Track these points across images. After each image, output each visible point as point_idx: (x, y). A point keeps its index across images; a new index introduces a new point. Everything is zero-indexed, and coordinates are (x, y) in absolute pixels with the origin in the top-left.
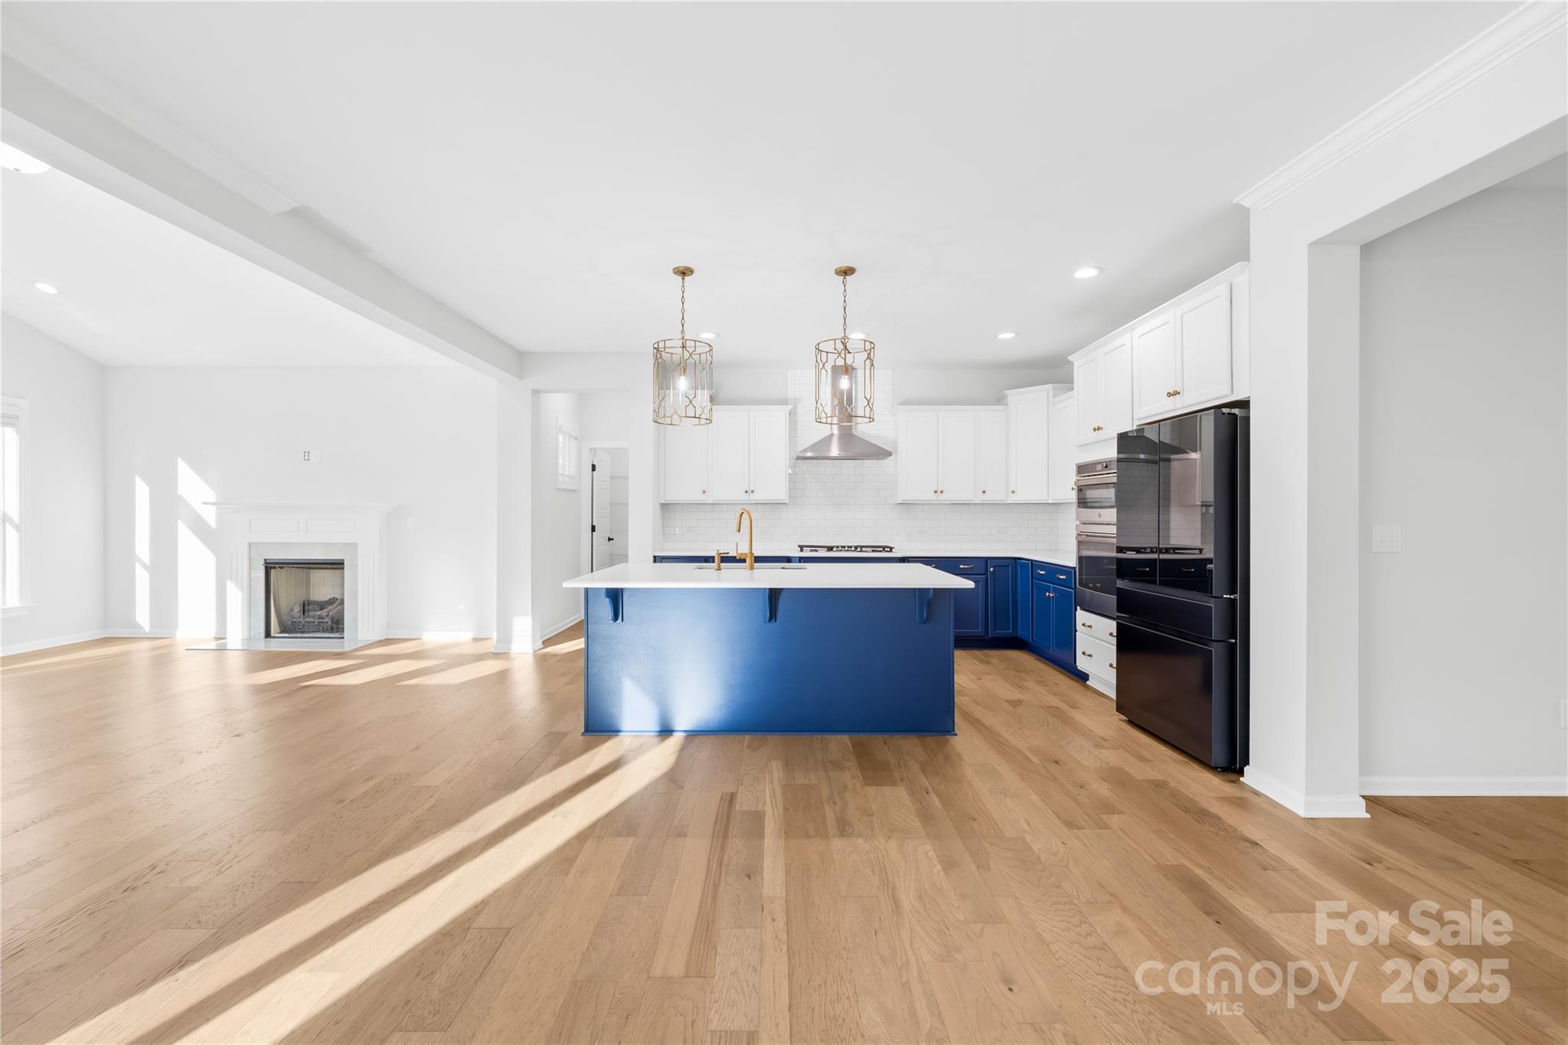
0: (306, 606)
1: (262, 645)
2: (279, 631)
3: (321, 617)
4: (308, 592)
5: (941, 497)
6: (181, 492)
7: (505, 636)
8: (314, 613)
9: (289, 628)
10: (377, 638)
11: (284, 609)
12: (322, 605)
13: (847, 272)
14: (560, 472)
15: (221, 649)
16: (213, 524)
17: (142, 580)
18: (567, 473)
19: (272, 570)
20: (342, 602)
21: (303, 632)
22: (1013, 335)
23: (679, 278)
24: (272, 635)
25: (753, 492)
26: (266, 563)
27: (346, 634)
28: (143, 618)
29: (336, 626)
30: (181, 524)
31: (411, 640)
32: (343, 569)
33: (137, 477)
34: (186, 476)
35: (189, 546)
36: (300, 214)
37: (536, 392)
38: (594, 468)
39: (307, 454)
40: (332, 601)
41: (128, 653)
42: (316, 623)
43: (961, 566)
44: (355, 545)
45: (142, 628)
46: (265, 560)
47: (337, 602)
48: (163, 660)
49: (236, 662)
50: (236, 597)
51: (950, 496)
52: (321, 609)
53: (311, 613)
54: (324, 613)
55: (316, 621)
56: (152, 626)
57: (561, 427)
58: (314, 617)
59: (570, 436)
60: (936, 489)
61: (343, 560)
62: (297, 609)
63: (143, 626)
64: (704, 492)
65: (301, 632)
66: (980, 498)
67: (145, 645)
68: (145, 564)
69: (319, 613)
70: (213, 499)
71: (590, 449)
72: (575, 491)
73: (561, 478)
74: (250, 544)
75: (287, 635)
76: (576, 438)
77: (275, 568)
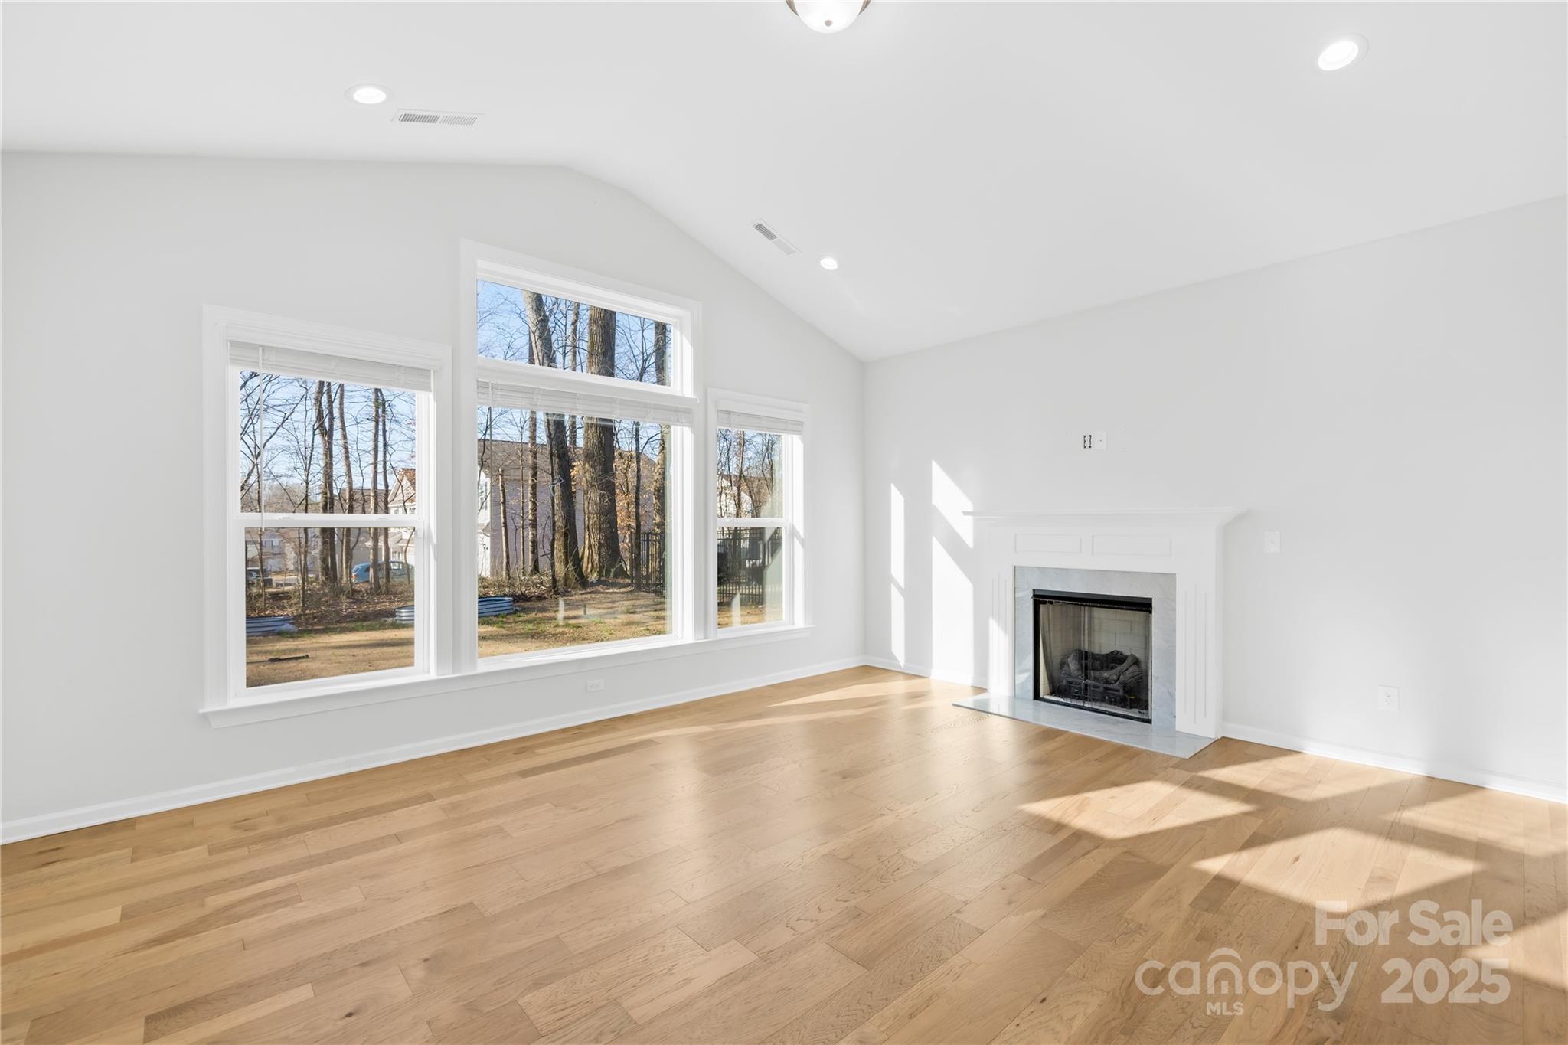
2: (1048, 691)
3: (1107, 681)
6: (935, 502)
8: (1097, 674)
9: (1067, 691)
11: (1055, 662)
16: (970, 543)
17: (898, 603)
19: (1041, 606)
20: (1147, 665)
21: (1085, 699)
24: (1041, 696)
26: (1035, 596)
27: (1151, 716)
28: (899, 649)
29: (1135, 700)
30: (935, 542)
32: (1149, 613)
33: (892, 486)
34: (940, 482)
35: (944, 570)
39: (1087, 438)
40: (1131, 659)
42: (1101, 689)
44: (1170, 578)
45: (897, 660)
46: (1034, 590)
47: (1138, 662)
50: (999, 641)
52: (1109, 668)
54: (1116, 675)
55: (1102, 686)
56: (908, 660)
58: (1100, 679)
61: (1151, 599)
63: (898, 658)
65: (1079, 698)
67: (902, 681)
68: (901, 588)
69: (1108, 674)
70: (970, 508)
74: (1015, 567)
75: (1060, 700)
77: (1045, 603)
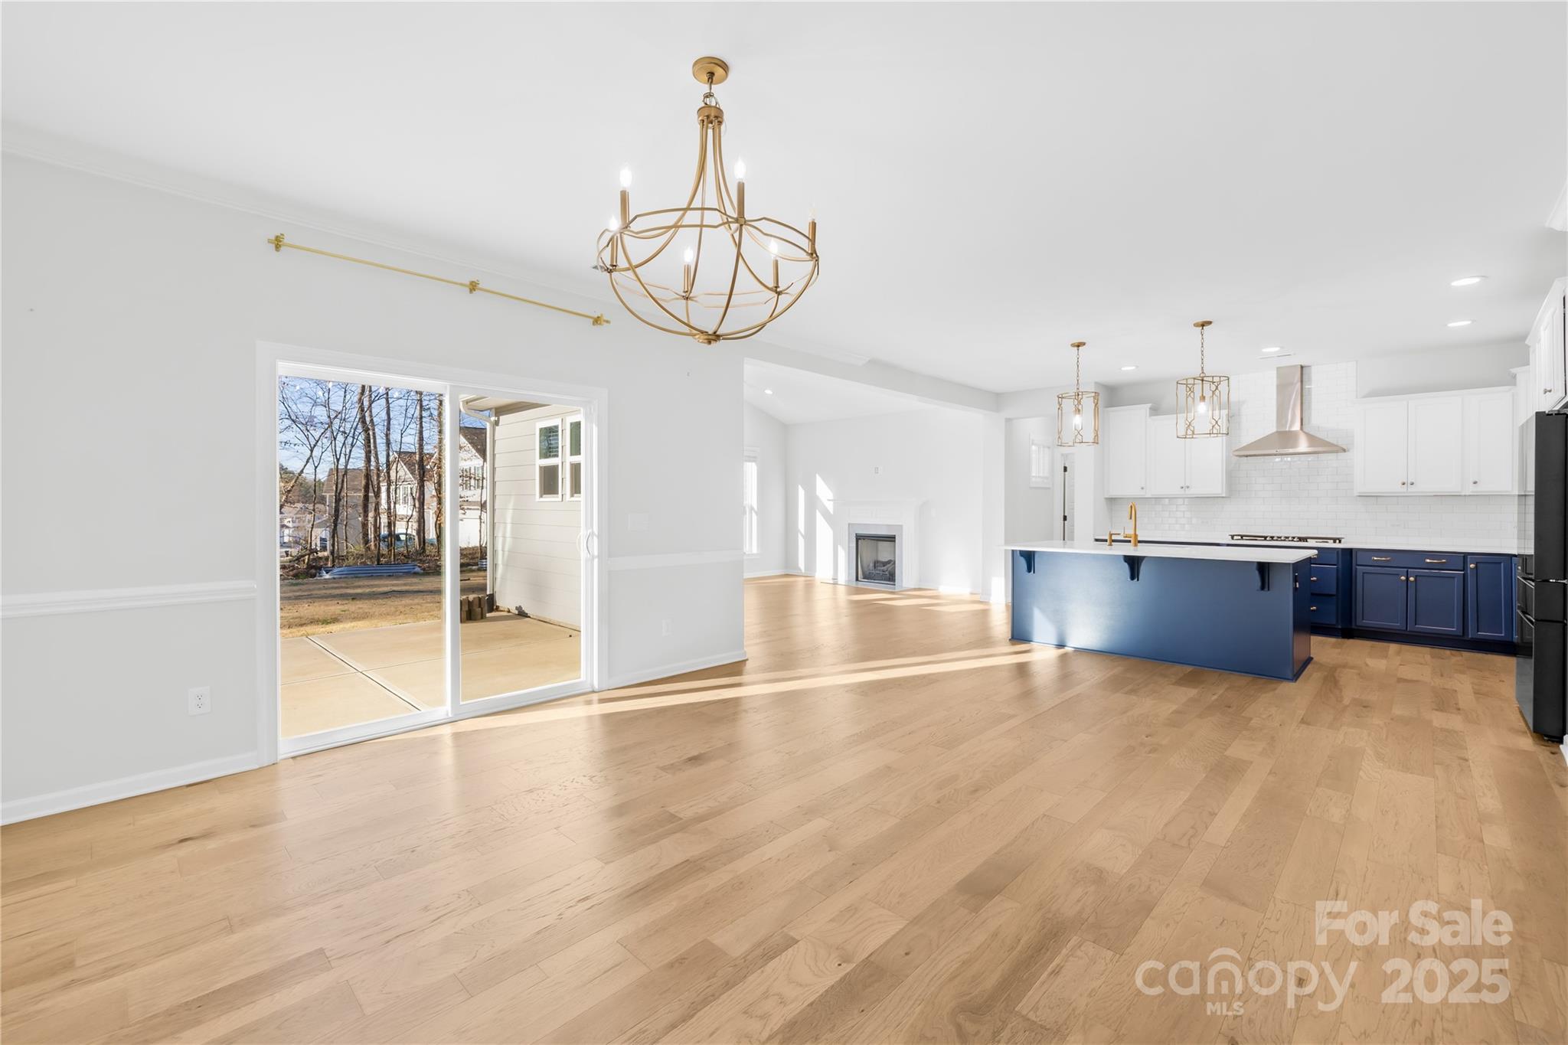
0: (876, 563)
1: (854, 583)
2: (861, 575)
3: (884, 571)
4: (877, 556)
5: (1412, 489)
6: (818, 493)
7: (987, 591)
8: (881, 568)
9: (868, 576)
10: (913, 587)
11: (865, 565)
12: (885, 564)
13: (1203, 324)
14: (1034, 474)
15: (835, 584)
16: (832, 512)
17: (801, 542)
18: (1041, 475)
19: (859, 540)
20: (894, 563)
21: (875, 580)
22: (1469, 322)
23: (1076, 348)
24: (859, 577)
25: (1188, 487)
26: (856, 536)
27: (896, 583)
28: (802, 564)
29: (891, 578)
30: (817, 511)
31: (930, 590)
32: (895, 541)
33: (799, 485)
34: (820, 485)
35: (821, 523)
36: (873, 362)
37: (1008, 420)
38: (1065, 469)
39: (876, 469)
40: (889, 562)
41: (795, 582)
43: (1428, 561)
44: (900, 526)
45: (801, 570)
46: (856, 533)
47: (892, 562)
48: (809, 586)
49: (842, 590)
50: (843, 555)
51: (1425, 486)
52: (884, 566)
53: (879, 568)
54: (885, 568)
55: (882, 573)
56: (805, 569)
57: (1033, 441)
58: (880, 570)
59: (1044, 447)
60: (1405, 481)
61: (895, 535)
62: (872, 565)
63: (801, 568)
64: (1142, 488)
65: (873, 579)
66: (1470, 489)
67: (802, 579)
68: (803, 535)
69: (883, 568)
70: (832, 497)
71: (1062, 455)
72: (1049, 488)
73: (1034, 479)
74: (849, 523)
75: (866, 579)
76: (1049, 448)
77: (860, 538)
